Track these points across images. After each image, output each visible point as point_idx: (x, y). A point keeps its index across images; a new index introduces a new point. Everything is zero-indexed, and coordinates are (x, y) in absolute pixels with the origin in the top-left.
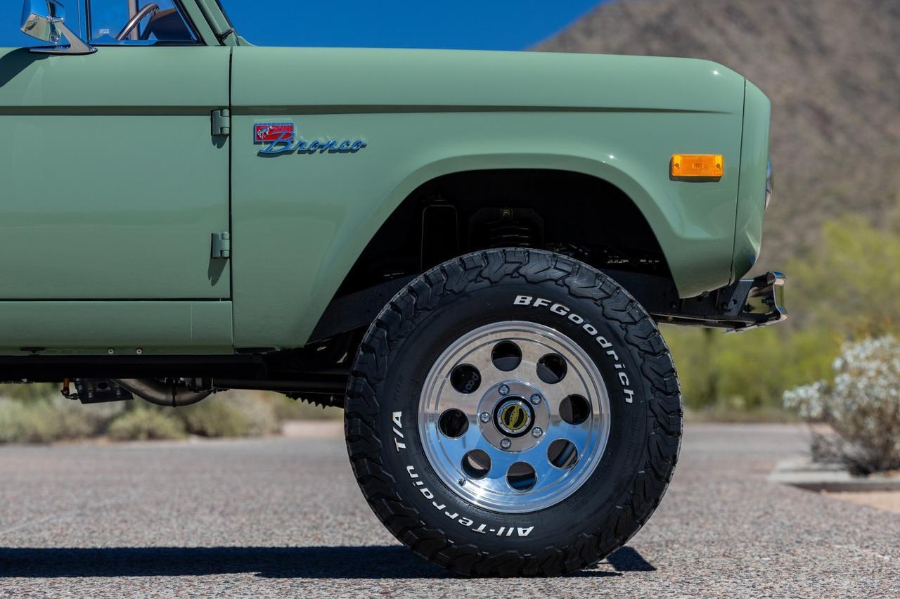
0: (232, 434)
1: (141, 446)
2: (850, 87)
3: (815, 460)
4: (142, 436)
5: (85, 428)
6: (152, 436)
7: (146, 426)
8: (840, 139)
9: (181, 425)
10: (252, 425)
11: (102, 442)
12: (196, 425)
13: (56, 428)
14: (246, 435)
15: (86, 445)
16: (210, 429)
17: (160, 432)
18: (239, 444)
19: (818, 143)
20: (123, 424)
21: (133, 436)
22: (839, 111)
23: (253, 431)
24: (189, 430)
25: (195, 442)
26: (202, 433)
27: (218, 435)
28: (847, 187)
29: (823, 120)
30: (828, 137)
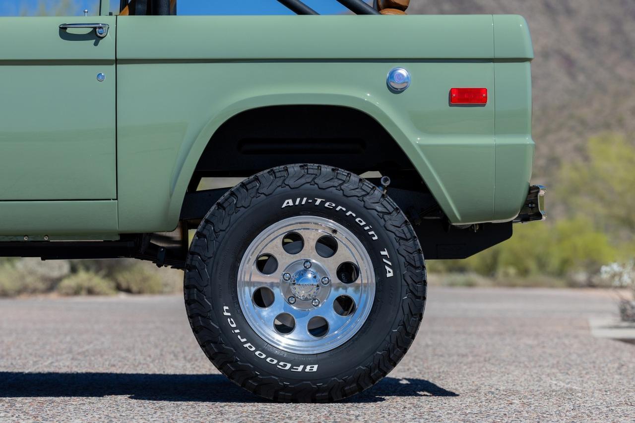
0: (152, 292)
1: (83, 299)
2: (589, 39)
3: (624, 320)
4: (83, 292)
5: (41, 286)
6: (91, 292)
7: (86, 284)
8: (581, 78)
9: (113, 284)
10: (166, 285)
11: (53, 296)
12: (124, 285)
13: (18, 285)
14: (161, 293)
15: (41, 298)
16: (134, 288)
17: (97, 289)
18: (157, 299)
19: (564, 80)
20: (70, 283)
21: (77, 292)
22: (581, 57)
23: (166, 289)
24: (119, 288)
25: (123, 297)
26: (128, 291)
27: (140, 292)
28: (587, 113)
29: (569, 63)
30: (572, 75)
